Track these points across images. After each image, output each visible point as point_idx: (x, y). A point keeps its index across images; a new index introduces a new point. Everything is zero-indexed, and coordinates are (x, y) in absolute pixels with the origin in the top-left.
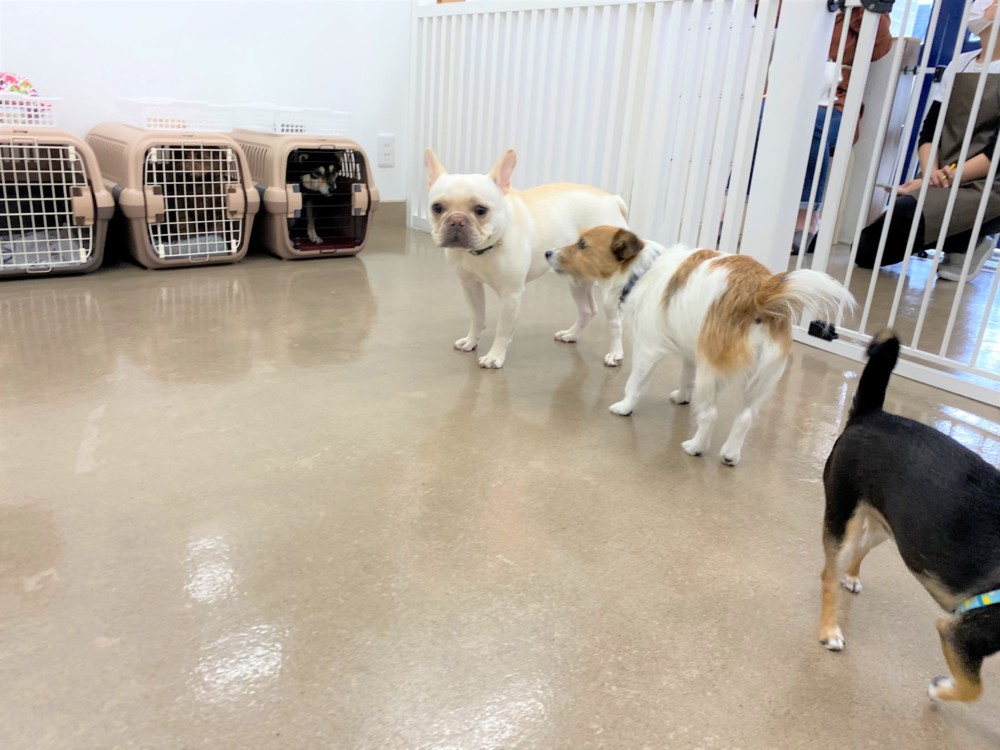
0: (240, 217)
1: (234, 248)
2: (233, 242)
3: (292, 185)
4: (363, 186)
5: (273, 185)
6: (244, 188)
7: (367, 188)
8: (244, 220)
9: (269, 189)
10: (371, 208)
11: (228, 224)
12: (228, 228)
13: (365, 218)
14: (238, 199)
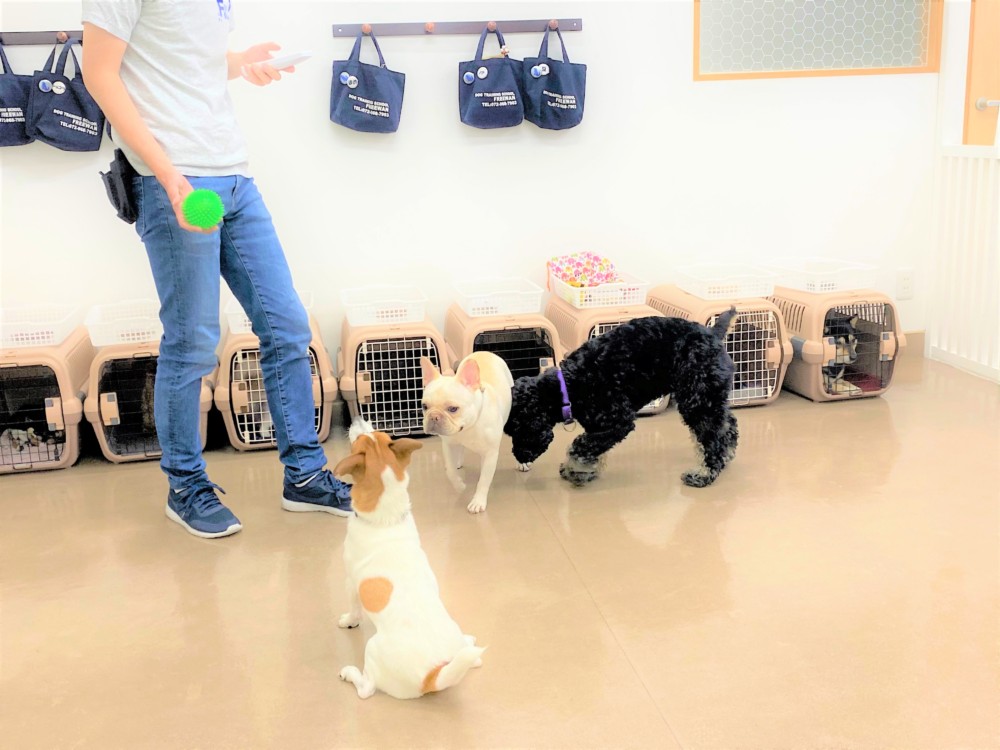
0: (776, 367)
1: (770, 392)
2: (769, 388)
3: (827, 338)
4: (891, 334)
5: (811, 339)
6: (780, 342)
7: (895, 334)
8: (779, 369)
9: (807, 342)
10: (899, 353)
11: (765, 373)
12: (766, 376)
13: (891, 363)
14: (775, 354)
